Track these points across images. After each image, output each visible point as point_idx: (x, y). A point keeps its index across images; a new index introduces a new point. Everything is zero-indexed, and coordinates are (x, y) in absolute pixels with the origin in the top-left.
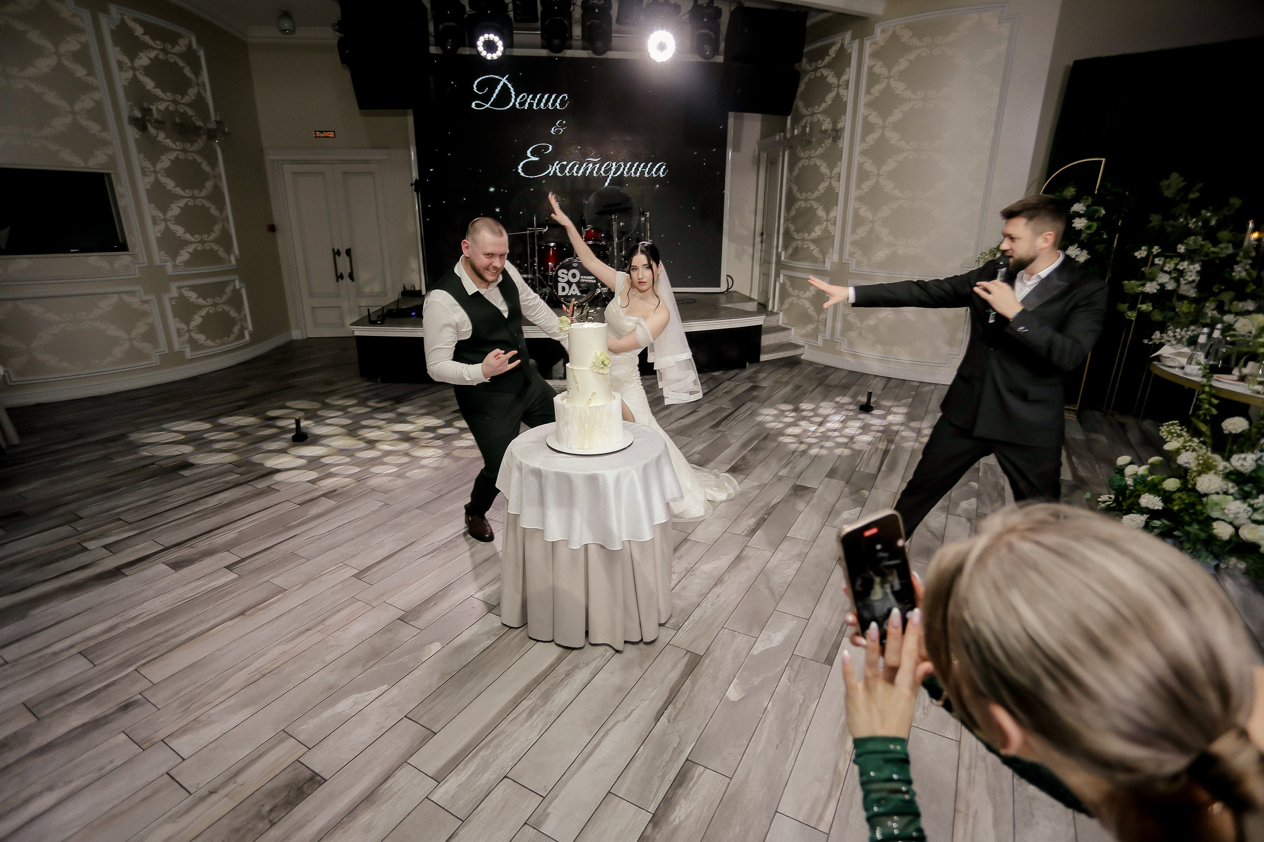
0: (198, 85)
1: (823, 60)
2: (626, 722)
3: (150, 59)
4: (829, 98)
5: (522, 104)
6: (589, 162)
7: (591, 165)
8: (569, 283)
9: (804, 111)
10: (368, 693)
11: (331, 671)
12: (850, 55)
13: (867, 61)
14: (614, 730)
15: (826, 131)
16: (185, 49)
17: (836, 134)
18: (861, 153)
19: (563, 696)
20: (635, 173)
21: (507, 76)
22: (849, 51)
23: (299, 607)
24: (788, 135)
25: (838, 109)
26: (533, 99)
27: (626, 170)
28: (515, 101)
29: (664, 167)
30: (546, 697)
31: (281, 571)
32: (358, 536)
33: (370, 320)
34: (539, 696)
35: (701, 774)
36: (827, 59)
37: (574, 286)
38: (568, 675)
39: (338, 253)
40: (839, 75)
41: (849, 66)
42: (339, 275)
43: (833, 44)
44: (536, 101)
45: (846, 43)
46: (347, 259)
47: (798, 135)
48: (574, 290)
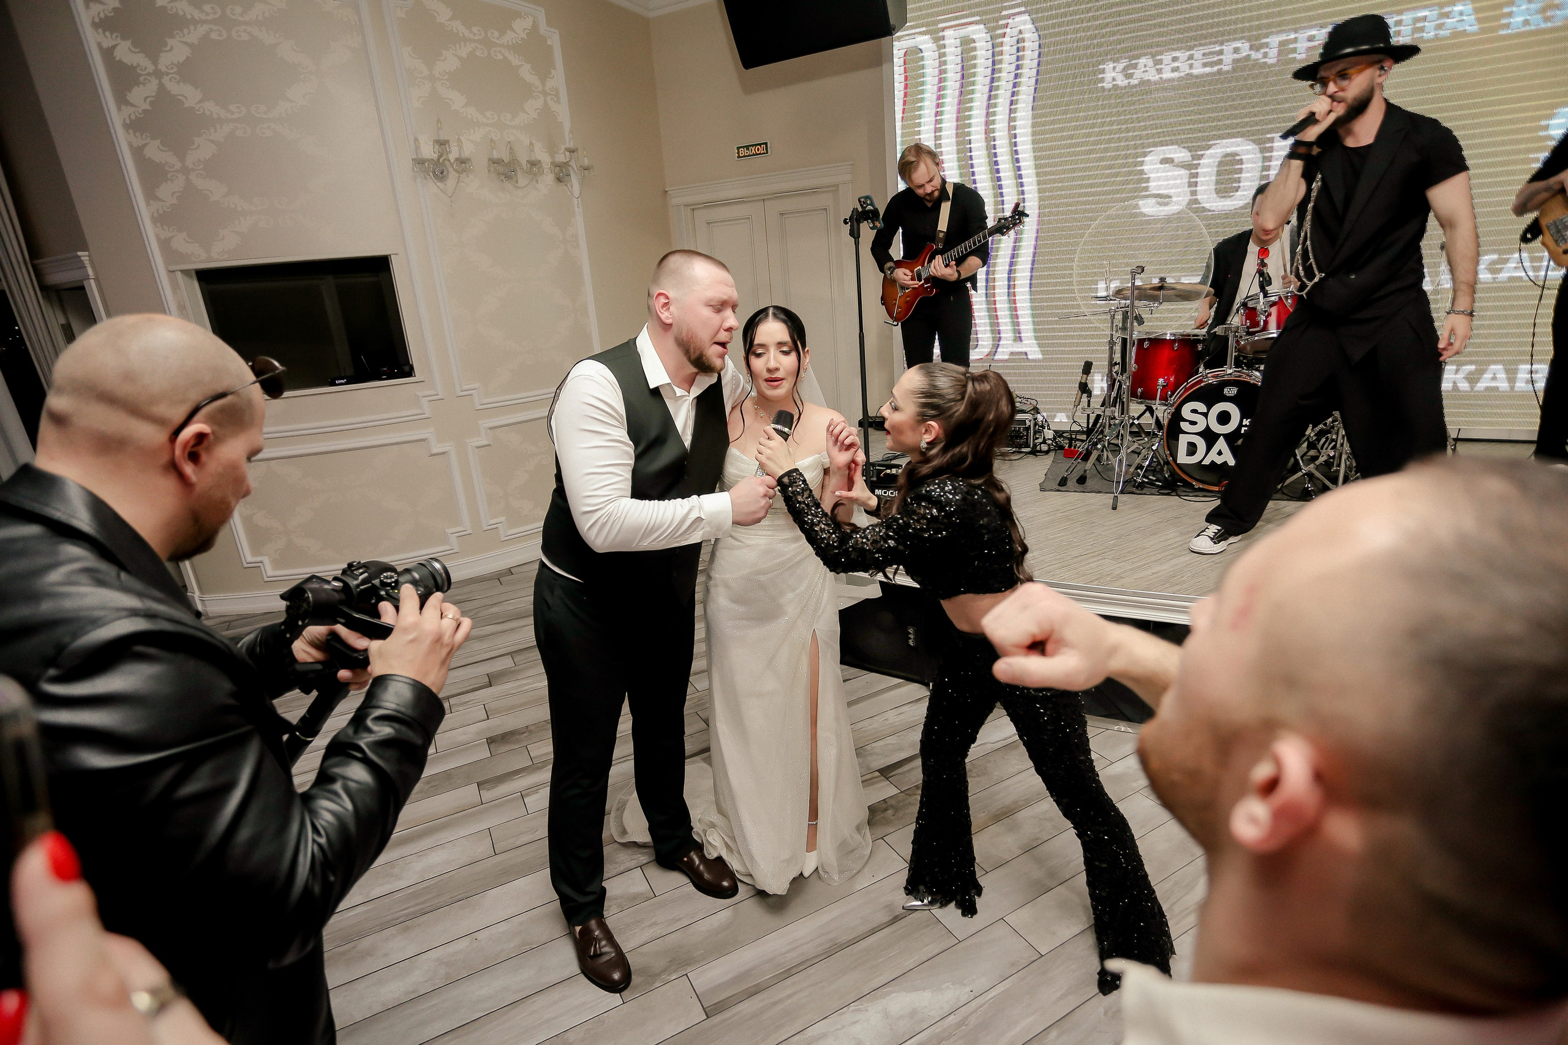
0: (545, 93)
3: (460, 58)
8: (1210, 437)
16: (524, 36)
37: (1221, 444)
48: (1220, 453)
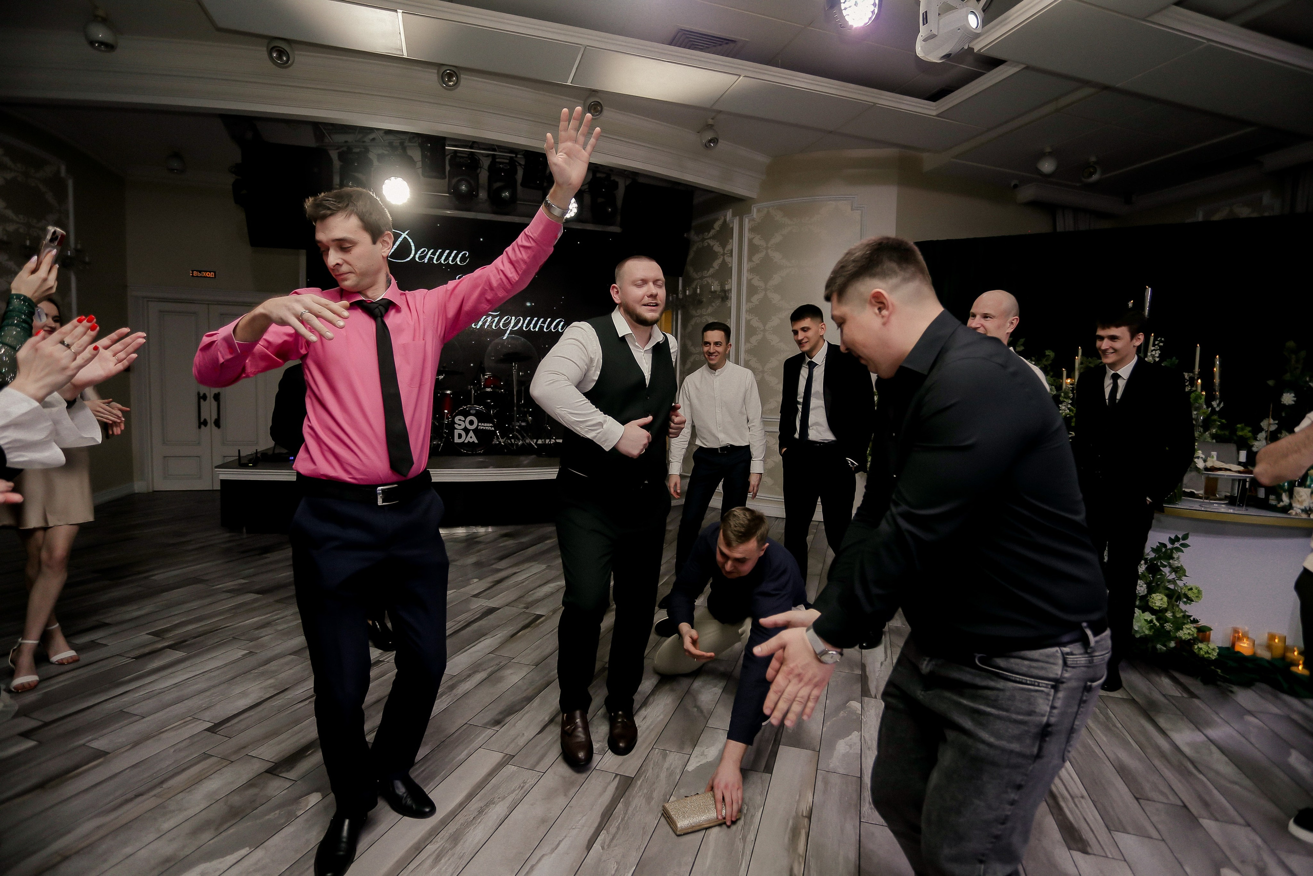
0: (60, 211)
1: (709, 232)
2: (553, 855)
4: (716, 264)
5: (421, 258)
6: (488, 315)
7: (489, 319)
8: (467, 431)
9: (695, 275)
10: (222, 859)
11: (171, 840)
12: (732, 229)
13: (747, 235)
14: (540, 865)
15: (715, 292)
16: (50, 175)
17: (724, 296)
18: (747, 311)
19: (476, 835)
20: (534, 327)
21: (407, 232)
22: (731, 226)
23: (128, 770)
24: (680, 296)
25: (725, 272)
26: (434, 254)
27: (525, 325)
28: (414, 254)
29: (562, 323)
30: (456, 839)
31: (105, 731)
32: (214, 687)
33: (241, 463)
34: (448, 838)
36: (712, 232)
37: (471, 434)
38: (481, 812)
39: (204, 397)
40: (724, 246)
41: (732, 238)
42: (202, 420)
43: (717, 220)
44: (436, 257)
45: (728, 219)
46: (214, 404)
47: (689, 296)
48: (471, 437)
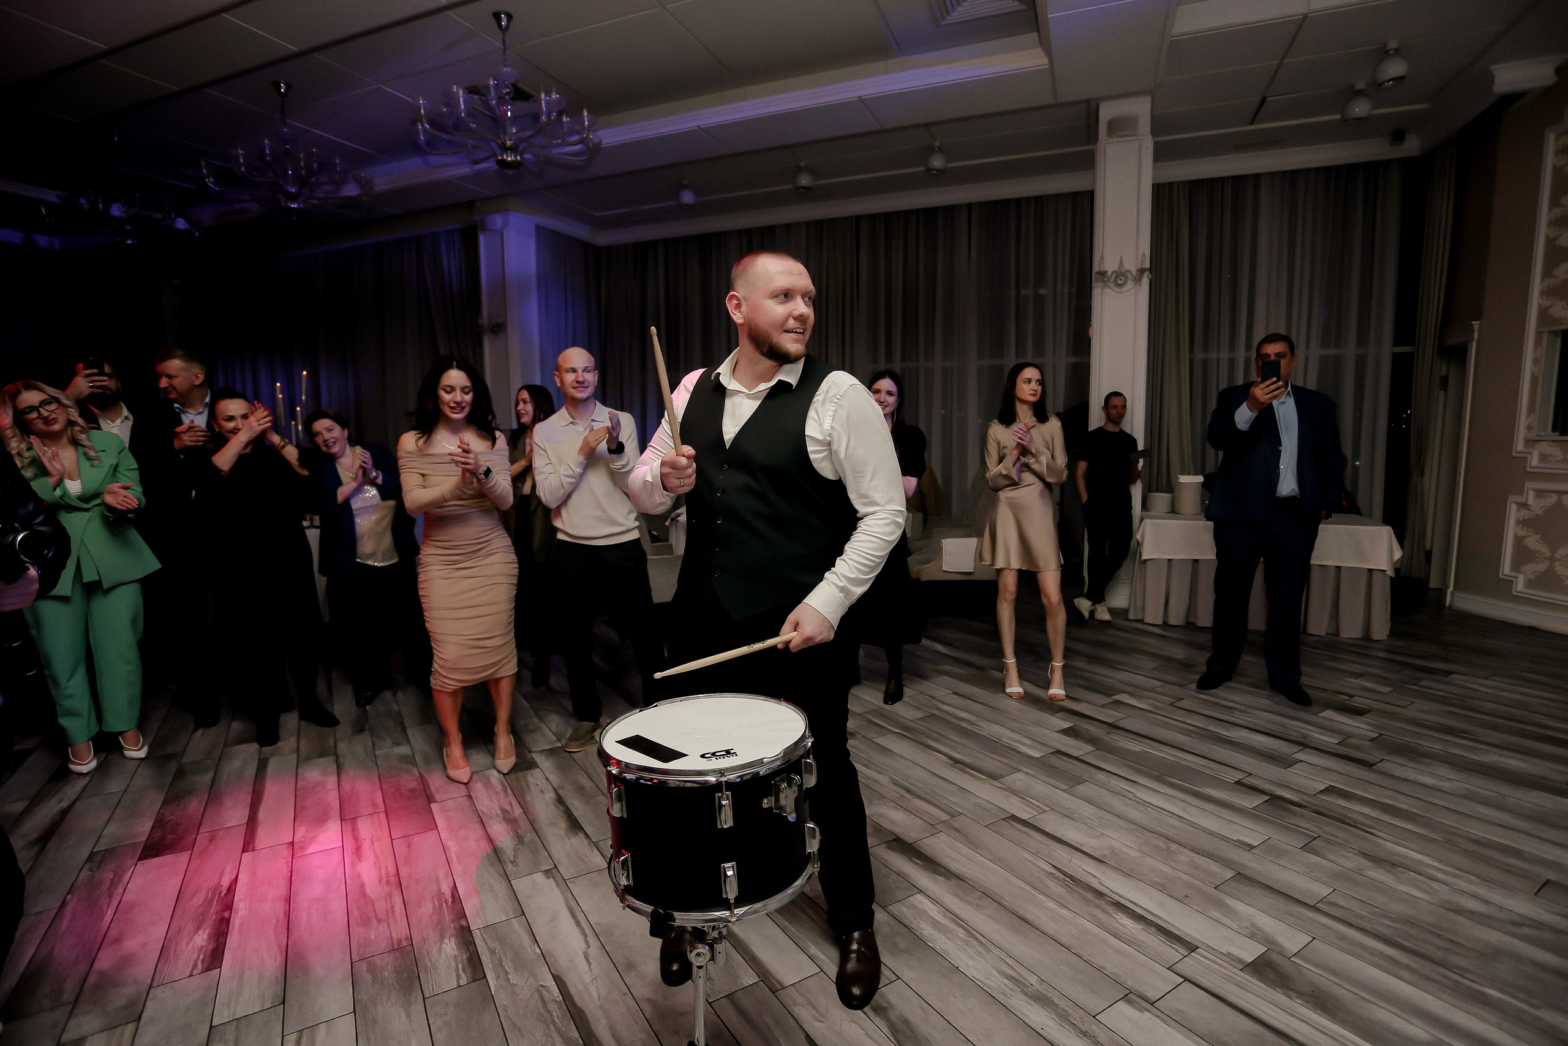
35: (458, 978)
